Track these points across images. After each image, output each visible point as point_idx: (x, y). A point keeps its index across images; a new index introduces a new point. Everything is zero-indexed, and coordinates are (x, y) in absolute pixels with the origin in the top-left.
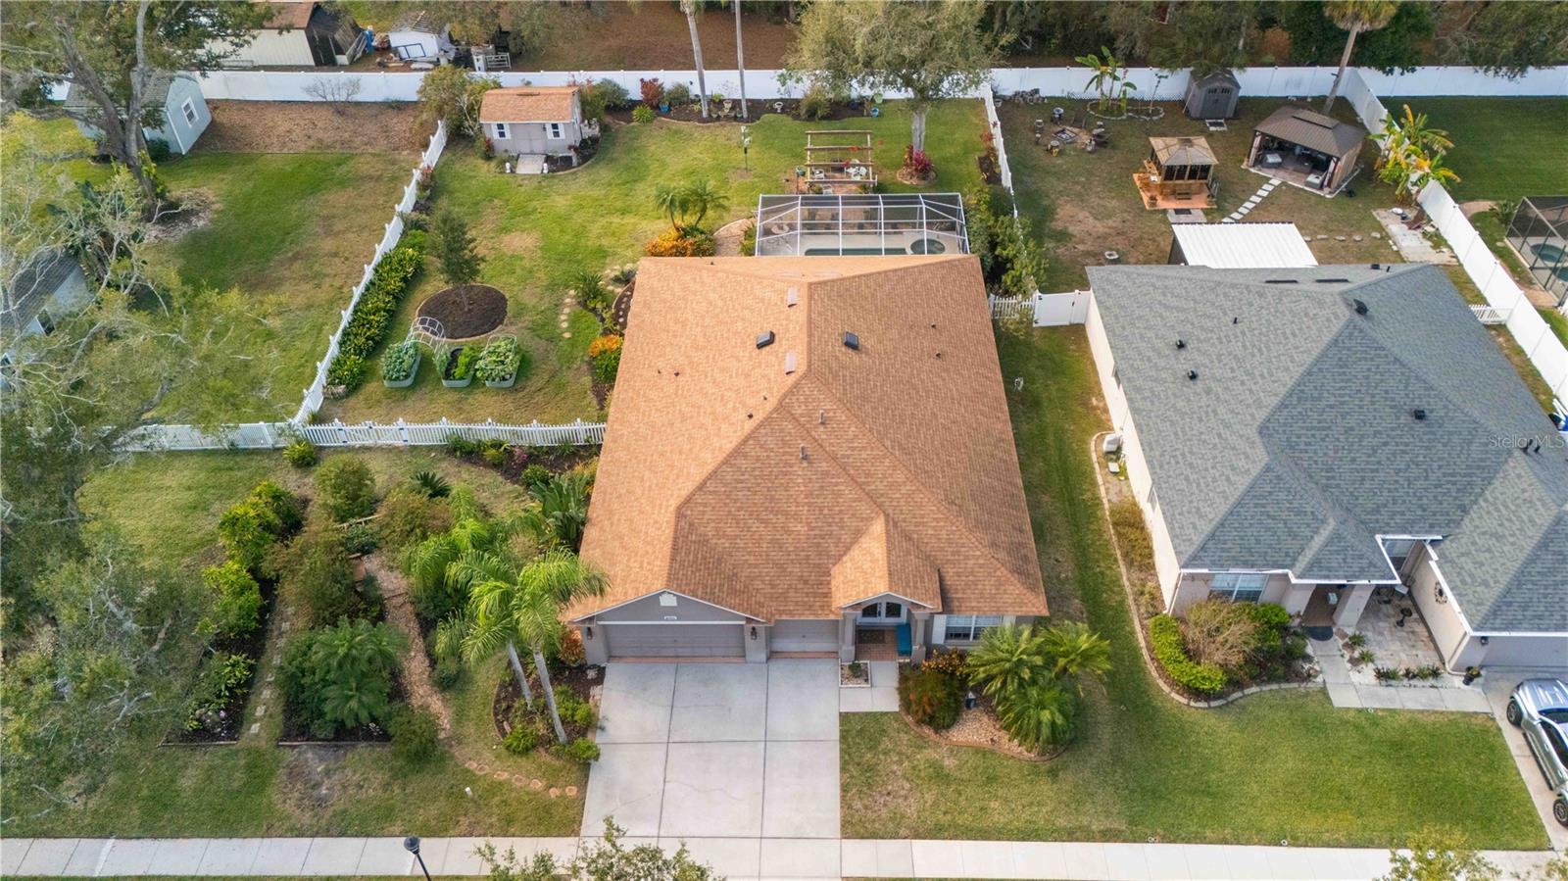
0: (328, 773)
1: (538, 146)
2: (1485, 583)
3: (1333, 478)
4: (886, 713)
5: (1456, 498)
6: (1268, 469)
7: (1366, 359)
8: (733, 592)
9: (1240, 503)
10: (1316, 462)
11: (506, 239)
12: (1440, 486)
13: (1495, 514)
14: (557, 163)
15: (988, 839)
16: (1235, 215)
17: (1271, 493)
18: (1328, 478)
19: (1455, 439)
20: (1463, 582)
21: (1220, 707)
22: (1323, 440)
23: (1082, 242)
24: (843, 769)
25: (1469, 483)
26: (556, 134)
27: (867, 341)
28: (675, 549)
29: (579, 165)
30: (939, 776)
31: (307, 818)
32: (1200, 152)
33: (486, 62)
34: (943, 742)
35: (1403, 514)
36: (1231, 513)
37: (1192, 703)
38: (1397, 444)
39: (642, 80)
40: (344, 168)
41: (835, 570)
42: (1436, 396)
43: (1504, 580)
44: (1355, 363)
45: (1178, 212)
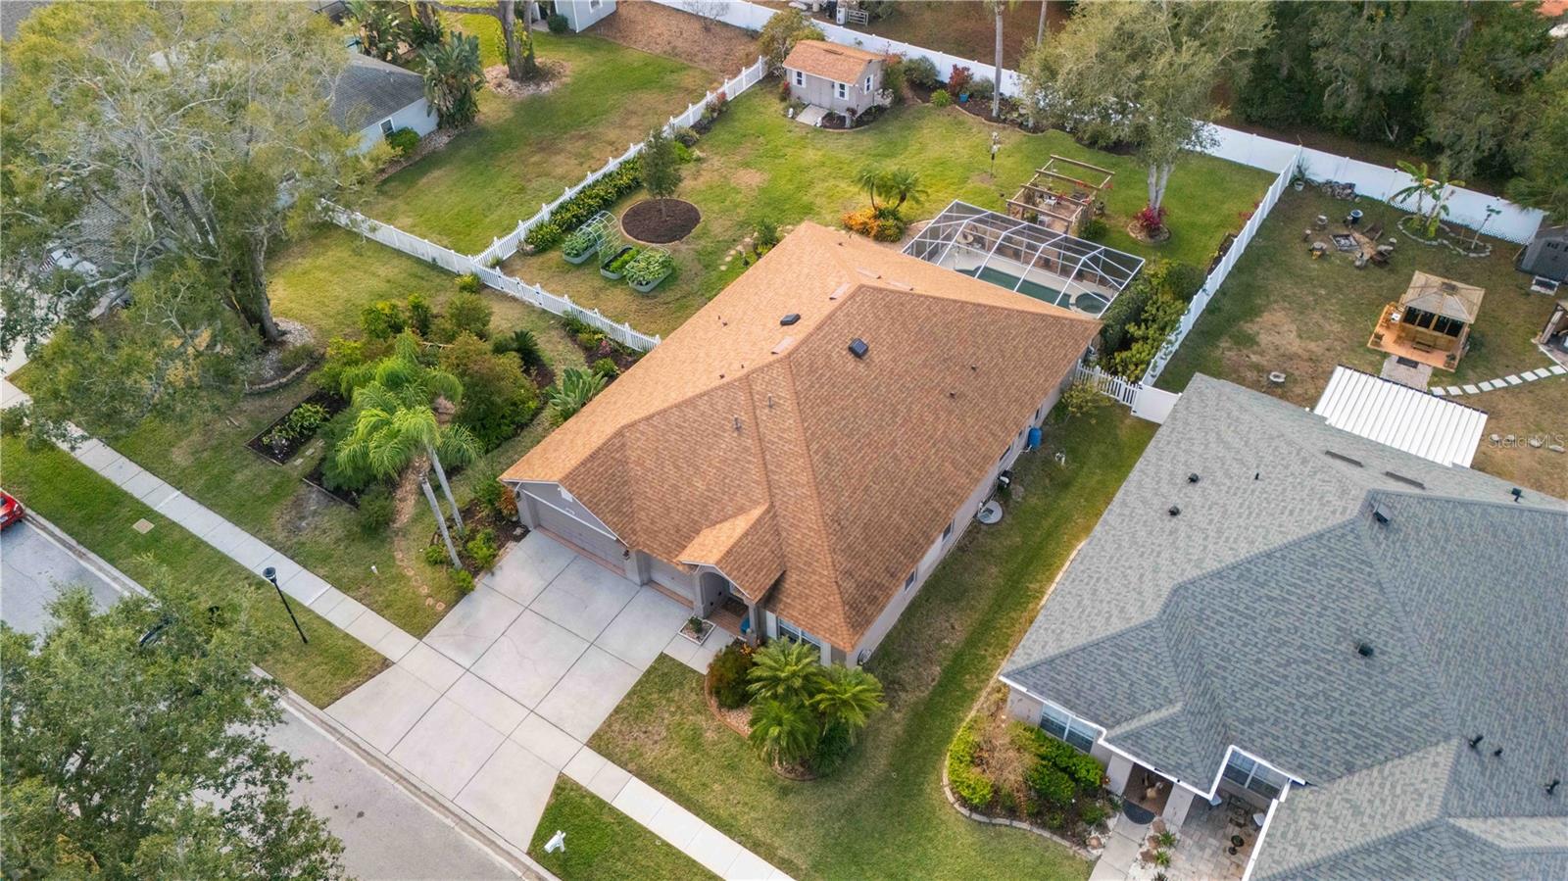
0: (315, 512)
2: (1301, 847)
3: (1225, 669)
4: (694, 672)
5: (1348, 752)
6: (1148, 626)
7: (1343, 568)
9: (1097, 644)
10: (1216, 646)
11: (741, 172)
12: (1339, 732)
13: (1376, 788)
14: (832, 120)
16: (1455, 391)
17: (1135, 650)
18: (1218, 667)
19: (1391, 693)
20: (1284, 835)
21: (980, 823)
22: (1239, 627)
23: (1262, 354)
24: (629, 696)
25: (1376, 746)
26: (842, 94)
27: (879, 355)
28: (593, 457)
29: (852, 127)
30: (695, 741)
31: (281, 537)
33: (847, 16)
34: (719, 717)
35: (1277, 738)
36: (1083, 649)
37: (956, 806)
38: (1319, 668)
39: (955, 67)
40: (675, 76)
41: (705, 532)
42: (1400, 639)
43: (1321, 853)
44: (1327, 565)
45: (1402, 361)
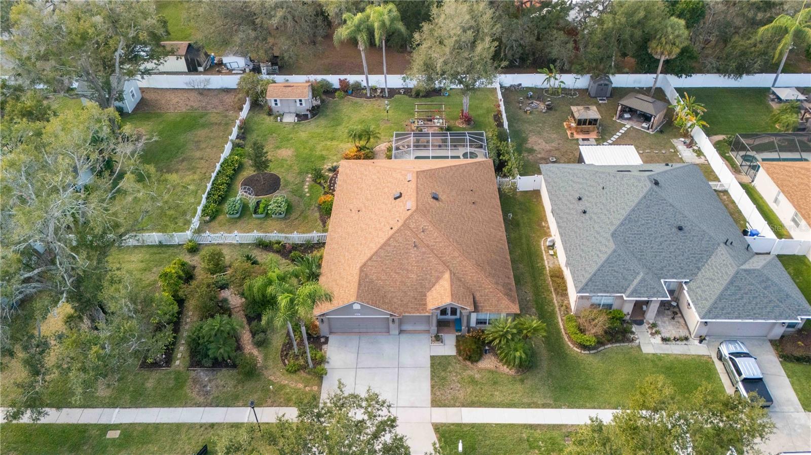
0: (210, 381)
1: (293, 109)
2: (706, 299)
3: (643, 255)
4: (450, 356)
5: (695, 264)
6: (615, 251)
7: (658, 204)
8: (384, 303)
9: (602, 266)
10: (636, 248)
11: (279, 151)
12: (689, 258)
13: (712, 270)
14: (301, 117)
15: (494, 407)
16: (610, 141)
17: (616, 262)
18: (641, 255)
19: (695, 238)
20: (697, 299)
21: (594, 353)
22: (639, 239)
23: (540, 153)
24: (432, 379)
25: (701, 258)
26: (301, 104)
27: (442, 197)
29: (311, 118)
30: (473, 381)
31: (202, 399)
32: (593, 113)
33: (267, 70)
34: (475, 367)
35: (673, 270)
36: (599, 270)
37: (582, 352)
38: (670, 241)
39: (340, 79)
40: (204, 119)
41: (428, 294)
42: (687, 220)
43: (714, 298)
44: (653, 206)
45: (583, 140)
